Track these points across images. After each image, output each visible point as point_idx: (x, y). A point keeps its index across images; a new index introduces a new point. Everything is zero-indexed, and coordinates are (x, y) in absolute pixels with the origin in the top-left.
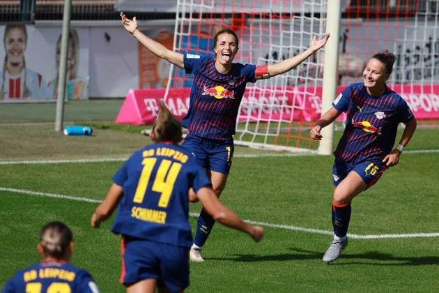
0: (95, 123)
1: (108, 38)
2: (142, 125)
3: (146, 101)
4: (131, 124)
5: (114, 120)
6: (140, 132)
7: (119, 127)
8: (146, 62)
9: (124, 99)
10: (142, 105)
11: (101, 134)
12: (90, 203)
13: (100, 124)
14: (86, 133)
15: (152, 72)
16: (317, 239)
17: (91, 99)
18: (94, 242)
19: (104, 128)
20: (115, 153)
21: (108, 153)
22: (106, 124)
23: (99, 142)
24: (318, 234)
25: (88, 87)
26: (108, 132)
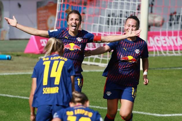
0: (13, 53)
1: (20, 6)
2: (39, 54)
3: (41, 40)
4: (33, 53)
5: (24, 51)
6: (38, 58)
7: (26, 55)
8: (41, 19)
9: (29, 39)
10: (39, 43)
11: (16, 59)
12: (10, 98)
13: (16, 53)
14: (8, 59)
15: (44, 25)
16: (137, 117)
17: (11, 39)
18: (13, 119)
19: (18, 56)
20: (24, 69)
21: (20, 70)
22: (19, 53)
23: (15, 63)
24: (138, 114)
25: (9, 33)
26: (20, 58)
